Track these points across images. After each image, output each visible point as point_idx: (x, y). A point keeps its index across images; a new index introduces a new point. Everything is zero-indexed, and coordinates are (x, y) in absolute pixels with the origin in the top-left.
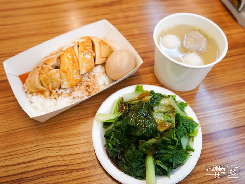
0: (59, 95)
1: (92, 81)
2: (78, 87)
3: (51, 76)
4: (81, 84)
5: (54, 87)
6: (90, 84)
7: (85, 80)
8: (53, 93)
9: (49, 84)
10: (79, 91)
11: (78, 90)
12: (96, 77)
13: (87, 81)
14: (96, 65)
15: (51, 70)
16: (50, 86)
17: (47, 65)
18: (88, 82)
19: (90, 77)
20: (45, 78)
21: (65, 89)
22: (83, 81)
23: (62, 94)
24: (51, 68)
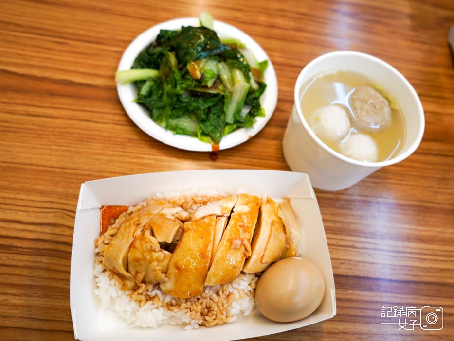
0: (149, 298)
1: (220, 304)
2: (189, 303)
3: (150, 262)
4: (198, 299)
5: (147, 280)
6: (215, 307)
7: (209, 295)
8: (140, 291)
9: (140, 272)
10: (187, 312)
11: (187, 308)
12: (231, 297)
13: (212, 298)
14: (242, 273)
15: (155, 251)
16: (141, 277)
17: (152, 237)
18: (211, 301)
19: (221, 293)
20: (137, 260)
21: (165, 294)
22: (204, 295)
23: (156, 299)
24: (158, 248)
